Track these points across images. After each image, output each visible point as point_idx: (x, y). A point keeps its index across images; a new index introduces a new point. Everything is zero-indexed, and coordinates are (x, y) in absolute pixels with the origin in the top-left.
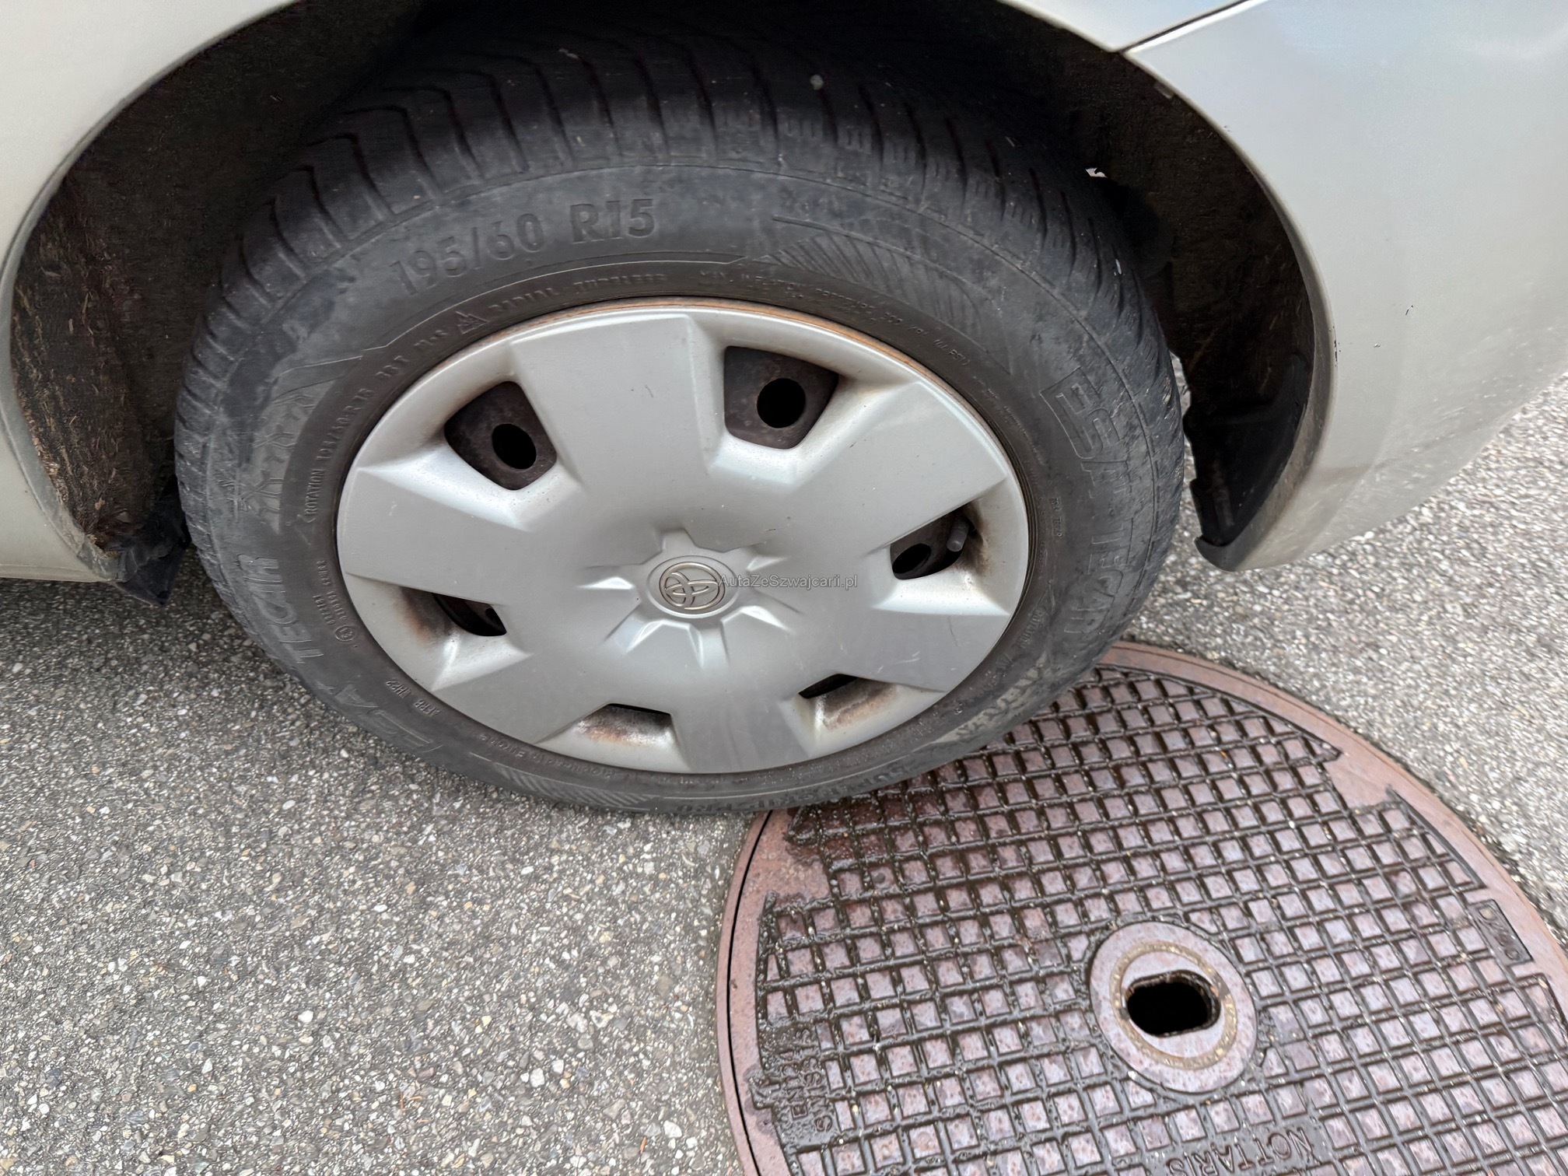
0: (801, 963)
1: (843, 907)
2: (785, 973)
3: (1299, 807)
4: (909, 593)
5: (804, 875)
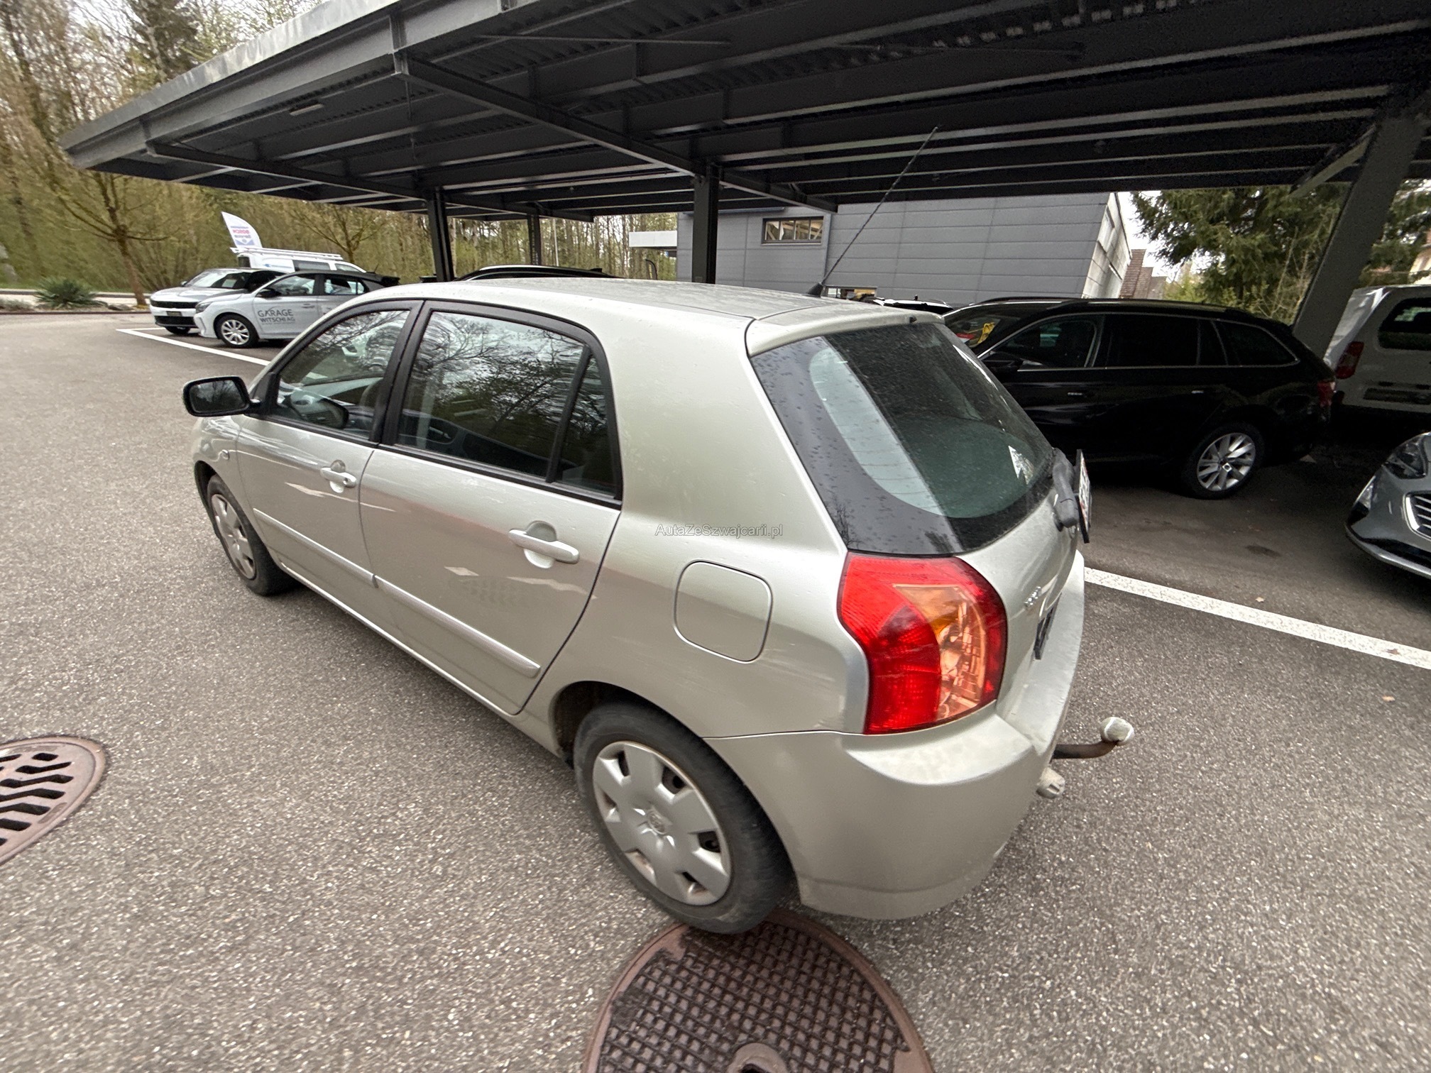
0: (657, 974)
1: (681, 967)
2: (650, 973)
3: (870, 1057)
4: (702, 853)
5: (678, 949)
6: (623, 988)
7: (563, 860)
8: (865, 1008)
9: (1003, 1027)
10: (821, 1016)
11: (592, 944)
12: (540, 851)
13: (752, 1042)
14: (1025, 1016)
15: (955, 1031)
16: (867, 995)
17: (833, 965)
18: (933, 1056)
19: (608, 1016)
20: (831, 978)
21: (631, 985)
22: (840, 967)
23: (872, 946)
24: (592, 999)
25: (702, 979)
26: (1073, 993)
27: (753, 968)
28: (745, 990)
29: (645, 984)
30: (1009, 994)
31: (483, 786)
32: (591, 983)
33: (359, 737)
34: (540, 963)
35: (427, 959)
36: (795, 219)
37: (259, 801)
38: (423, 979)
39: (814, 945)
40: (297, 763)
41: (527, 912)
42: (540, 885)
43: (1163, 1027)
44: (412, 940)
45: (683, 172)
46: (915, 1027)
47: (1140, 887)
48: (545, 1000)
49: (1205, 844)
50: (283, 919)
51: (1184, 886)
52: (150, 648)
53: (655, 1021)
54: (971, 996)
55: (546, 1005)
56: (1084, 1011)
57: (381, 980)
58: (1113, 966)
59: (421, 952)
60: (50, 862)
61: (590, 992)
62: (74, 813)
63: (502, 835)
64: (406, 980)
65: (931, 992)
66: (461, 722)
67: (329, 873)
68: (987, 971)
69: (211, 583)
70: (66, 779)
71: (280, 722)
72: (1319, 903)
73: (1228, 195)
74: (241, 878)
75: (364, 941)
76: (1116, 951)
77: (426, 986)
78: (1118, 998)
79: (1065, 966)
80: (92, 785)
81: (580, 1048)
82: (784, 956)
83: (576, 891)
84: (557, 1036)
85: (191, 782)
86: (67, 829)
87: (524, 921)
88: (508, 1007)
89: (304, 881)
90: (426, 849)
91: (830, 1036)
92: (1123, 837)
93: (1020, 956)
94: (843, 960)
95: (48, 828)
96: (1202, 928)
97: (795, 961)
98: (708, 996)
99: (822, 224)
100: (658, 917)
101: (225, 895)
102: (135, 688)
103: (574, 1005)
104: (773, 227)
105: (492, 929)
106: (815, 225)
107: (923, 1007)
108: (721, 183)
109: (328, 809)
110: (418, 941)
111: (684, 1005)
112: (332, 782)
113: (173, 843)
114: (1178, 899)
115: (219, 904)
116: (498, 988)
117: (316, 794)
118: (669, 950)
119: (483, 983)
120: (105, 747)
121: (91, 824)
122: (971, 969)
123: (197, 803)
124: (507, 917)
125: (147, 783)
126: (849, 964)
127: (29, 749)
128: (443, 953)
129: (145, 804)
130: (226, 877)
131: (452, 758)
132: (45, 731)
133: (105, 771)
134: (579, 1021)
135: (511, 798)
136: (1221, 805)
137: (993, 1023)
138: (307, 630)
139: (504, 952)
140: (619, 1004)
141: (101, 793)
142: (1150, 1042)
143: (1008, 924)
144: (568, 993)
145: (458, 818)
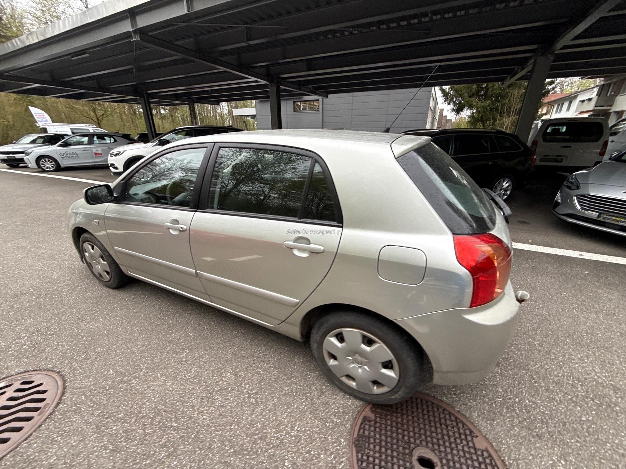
0: (367, 427)
2: (364, 427)
3: (465, 442)
4: (384, 371)
5: (371, 415)
6: (355, 436)
7: (307, 386)
8: (454, 424)
9: (508, 420)
10: (439, 431)
11: (335, 420)
12: (295, 384)
13: (416, 447)
14: (514, 414)
15: (491, 425)
16: (453, 418)
17: (435, 409)
18: (487, 437)
19: (354, 449)
20: (436, 414)
21: (358, 434)
22: (438, 409)
23: (447, 398)
24: (345, 443)
25: (386, 425)
26: (527, 401)
27: (405, 416)
28: (405, 426)
29: (364, 432)
30: (505, 407)
31: (258, 360)
32: (341, 436)
33: (190, 348)
34: (316, 432)
35: (265, 441)
36: (307, 101)
37: (153, 385)
38: (267, 451)
39: (424, 402)
40: (164, 364)
41: (301, 412)
42: (301, 399)
43: (563, 408)
44: (254, 434)
45: (264, 82)
46: (476, 427)
47: (534, 356)
48: (325, 448)
49: (549, 336)
50: (189, 437)
51: (548, 353)
52: (63, 321)
53: (374, 447)
54: (491, 410)
55: (326, 450)
56: (534, 407)
57: (247, 455)
58: (537, 388)
59: (261, 439)
60: (54, 433)
61: (342, 440)
62: (56, 407)
63: (276, 380)
64: (259, 452)
65: (476, 412)
66: (235, 333)
67: (202, 412)
68: (493, 399)
69: (84, 286)
70: (44, 392)
71: (147, 346)
72: (595, 351)
73: (475, 86)
74: (159, 422)
75: (232, 439)
76: (535, 382)
77: (270, 453)
78: (543, 400)
79: (520, 392)
80: (60, 392)
81: (348, 465)
82: (415, 410)
83: (318, 399)
84: (336, 462)
85: (113, 382)
86: (55, 416)
87: (301, 416)
88: (310, 454)
89: (191, 418)
90: (243, 392)
91: (446, 438)
92: (520, 338)
93: (503, 391)
94: (438, 406)
95: (45, 417)
96: (561, 368)
97: (420, 411)
98: (392, 432)
99: (318, 103)
100: (358, 403)
101: (155, 432)
102: (64, 342)
103: (338, 447)
104: (297, 105)
105: (289, 422)
106: (315, 104)
107: (476, 418)
108: (281, 86)
109: (188, 382)
110: (257, 434)
111: (383, 437)
112: (185, 370)
113: (117, 412)
114: (548, 358)
115: (153, 436)
116: (302, 447)
117: (180, 377)
118: (368, 416)
119: (294, 446)
120: (59, 372)
121: (68, 411)
122: (487, 400)
123: (121, 391)
124: (293, 416)
125: (90, 386)
126: (442, 407)
127: (17, 380)
128: (271, 437)
129: (93, 396)
130: (151, 423)
131: (238, 350)
132: (22, 370)
133: (64, 384)
134: (343, 454)
135: (273, 363)
136: (549, 321)
137: (504, 419)
138: (143, 302)
139: (298, 431)
140: (357, 443)
141: (67, 395)
142: (561, 415)
143: (493, 379)
144: (333, 443)
145: (253, 376)
